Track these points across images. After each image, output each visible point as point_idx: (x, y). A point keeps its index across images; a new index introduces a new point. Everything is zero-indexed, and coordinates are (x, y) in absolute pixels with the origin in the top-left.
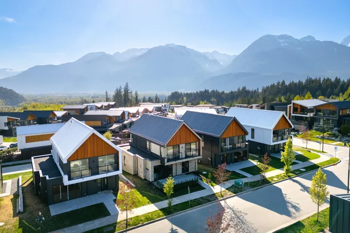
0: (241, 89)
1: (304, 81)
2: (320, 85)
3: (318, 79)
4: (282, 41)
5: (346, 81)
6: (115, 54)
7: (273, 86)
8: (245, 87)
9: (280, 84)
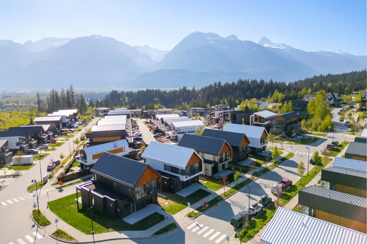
0: (182, 88)
1: (236, 82)
2: (249, 85)
3: (247, 80)
4: (210, 39)
5: (268, 83)
6: (26, 43)
7: (211, 86)
8: (185, 87)
9: (217, 85)
